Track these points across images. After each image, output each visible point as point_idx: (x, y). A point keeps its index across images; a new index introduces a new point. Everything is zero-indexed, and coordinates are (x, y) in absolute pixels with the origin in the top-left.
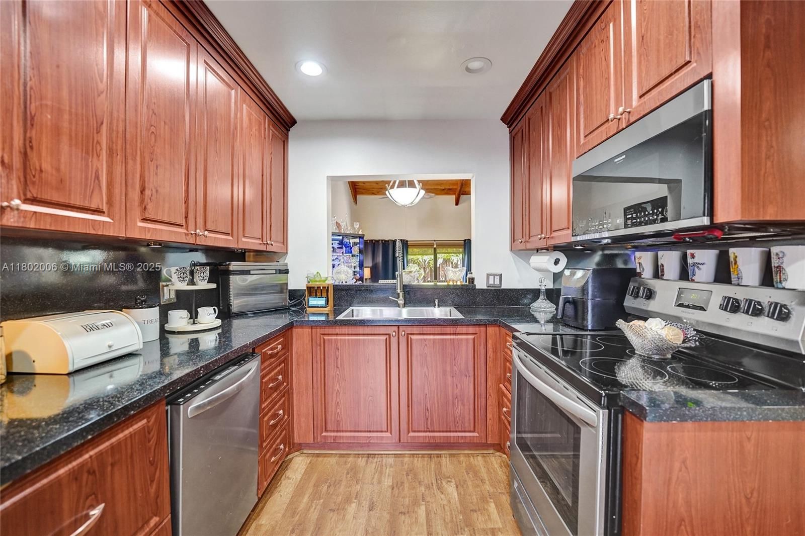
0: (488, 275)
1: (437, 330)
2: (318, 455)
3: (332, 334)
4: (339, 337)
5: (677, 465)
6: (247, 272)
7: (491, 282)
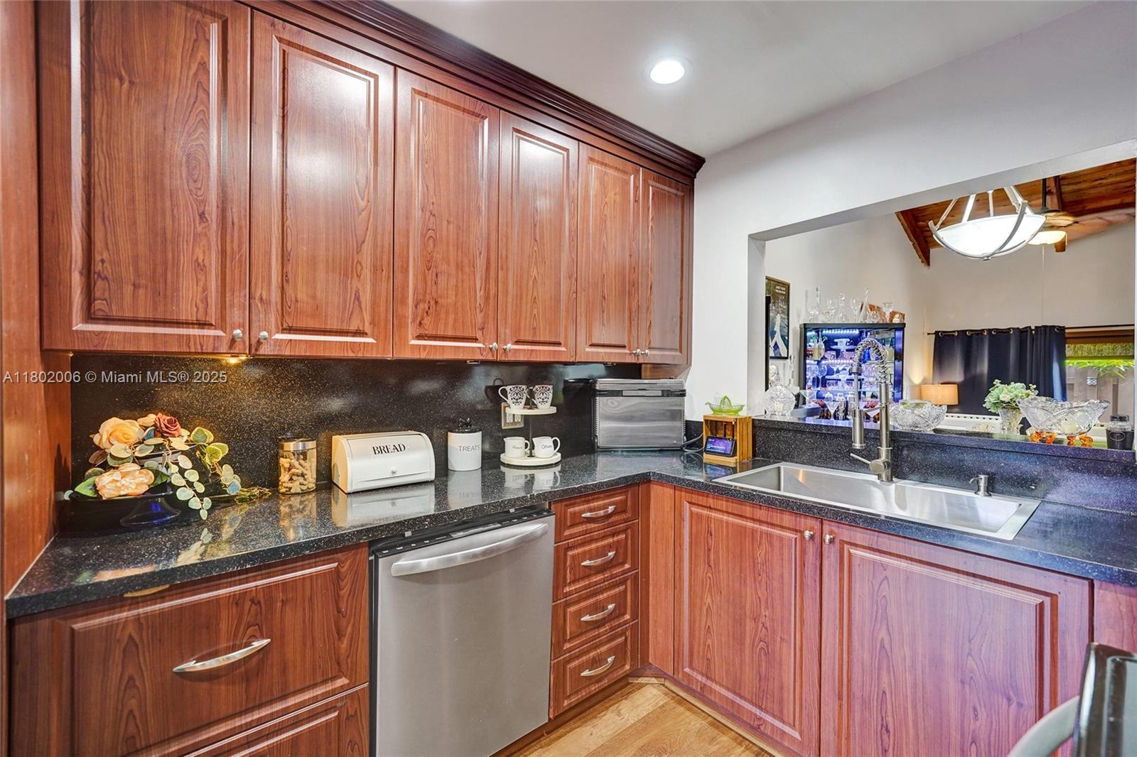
2: (681, 701)
3: (702, 506)
4: (714, 514)
6: (618, 393)
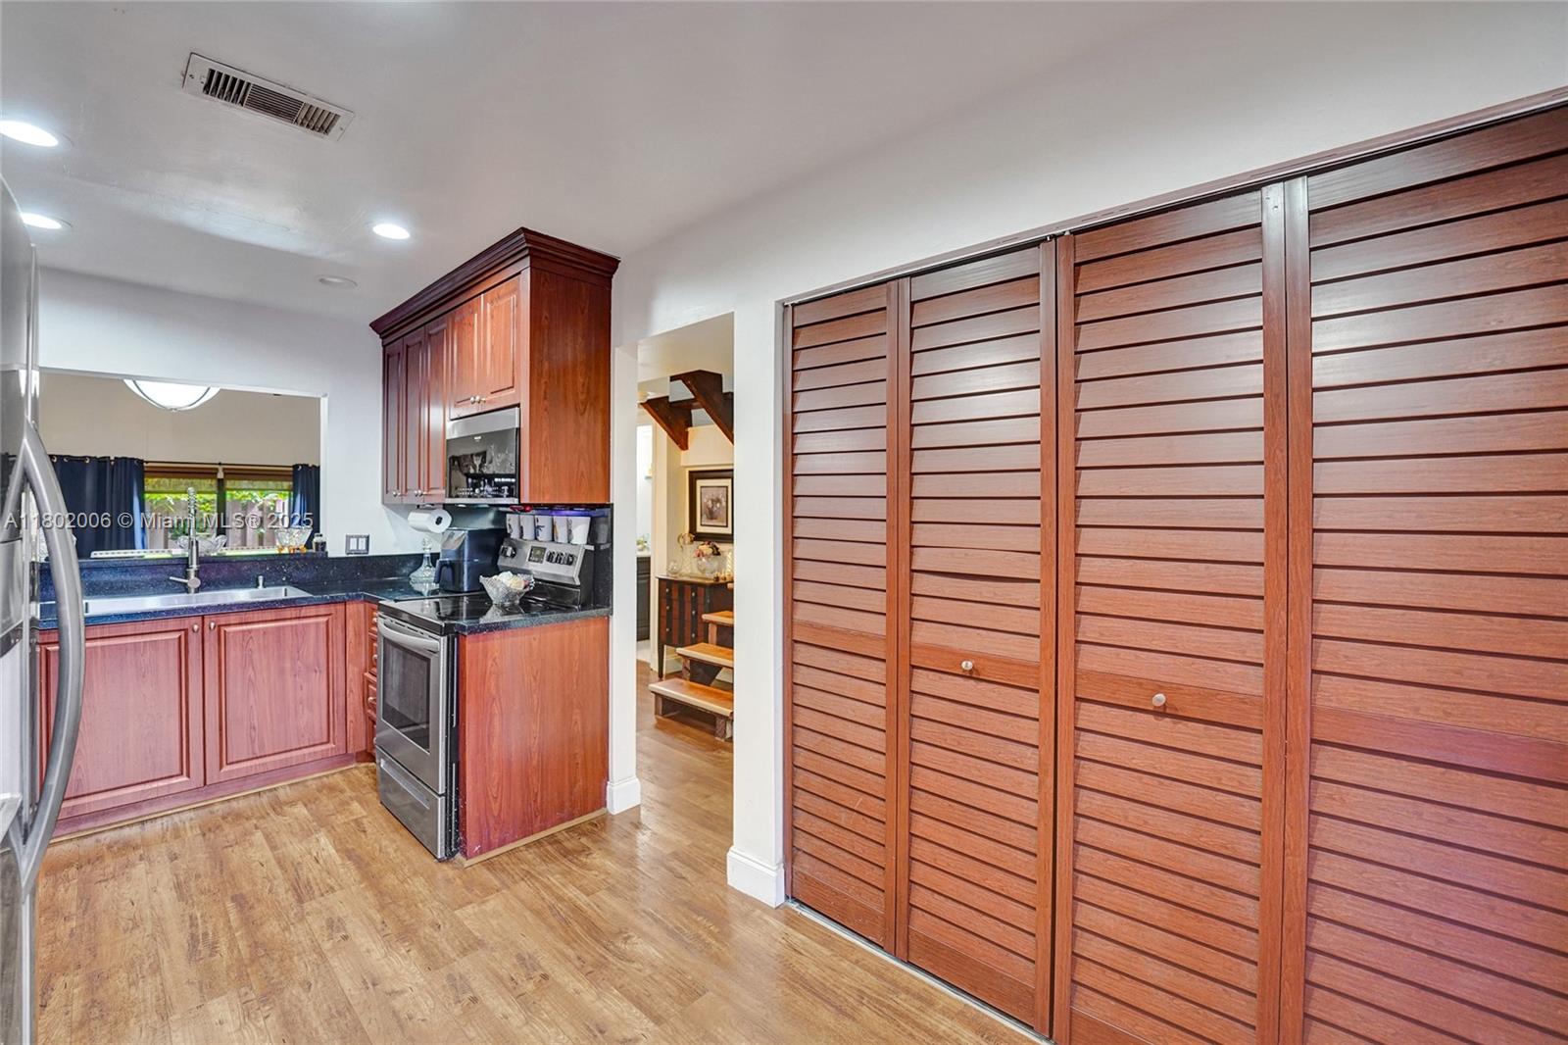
0: (348, 538)
1: (270, 615)
5: (490, 662)
7: (353, 547)
